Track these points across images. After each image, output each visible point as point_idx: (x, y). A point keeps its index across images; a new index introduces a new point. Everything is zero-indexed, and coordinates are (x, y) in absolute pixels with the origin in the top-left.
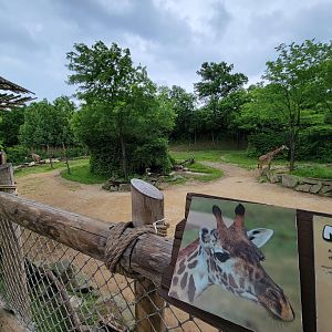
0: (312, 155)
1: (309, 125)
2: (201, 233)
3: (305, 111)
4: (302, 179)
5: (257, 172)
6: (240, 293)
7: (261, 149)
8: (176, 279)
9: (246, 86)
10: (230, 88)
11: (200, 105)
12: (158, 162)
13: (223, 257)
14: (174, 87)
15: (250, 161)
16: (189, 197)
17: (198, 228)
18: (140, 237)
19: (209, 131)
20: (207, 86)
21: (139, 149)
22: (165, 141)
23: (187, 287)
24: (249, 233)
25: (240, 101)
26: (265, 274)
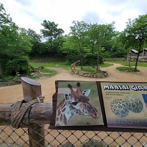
0: (87, 64)
1: (86, 53)
2: (65, 96)
3: (84, 47)
4: (85, 72)
5: (70, 70)
6: (83, 114)
7: (71, 61)
8: (58, 118)
9: (64, 35)
10: (57, 34)
11: (44, 40)
12: (24, 68)
13: (75, 104)
14: (29, 29)
15: (67, 66)
16: (57, 82)
17: (63, 94)
18: (32, 106)
19: (49, 53)
20: (47, 32)
21: (10, 61)
22: (27, 58)
23: (63, 120)
24: (83, 92)
25: (62, 41)
26: (90, 105)
